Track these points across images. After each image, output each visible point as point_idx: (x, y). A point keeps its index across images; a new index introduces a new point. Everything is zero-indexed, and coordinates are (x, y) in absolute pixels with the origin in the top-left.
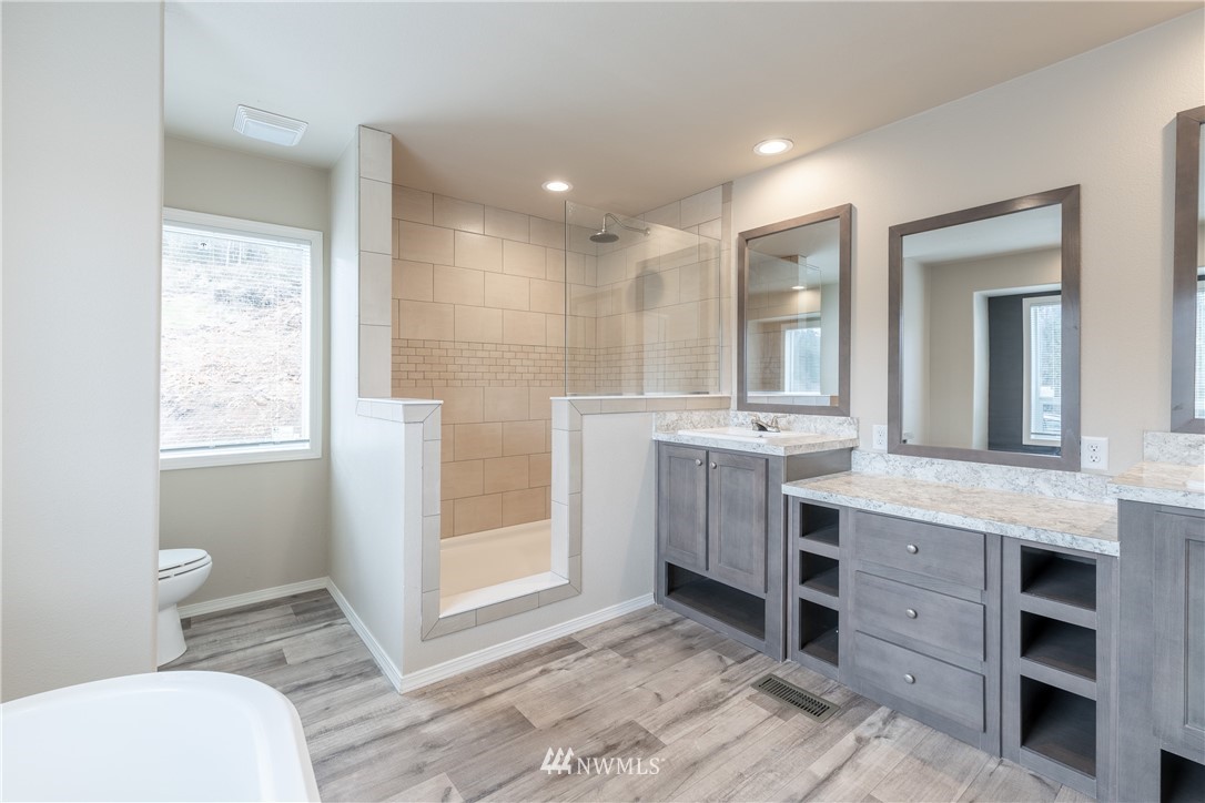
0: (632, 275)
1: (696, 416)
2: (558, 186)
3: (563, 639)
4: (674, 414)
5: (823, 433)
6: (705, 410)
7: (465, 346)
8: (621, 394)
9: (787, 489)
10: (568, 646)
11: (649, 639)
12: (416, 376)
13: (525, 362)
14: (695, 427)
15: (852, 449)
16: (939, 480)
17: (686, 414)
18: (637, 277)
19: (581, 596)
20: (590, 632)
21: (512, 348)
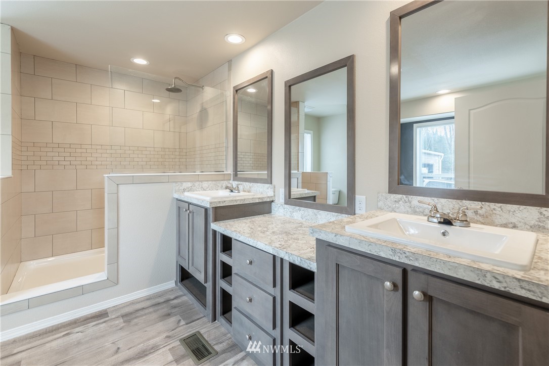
0: (198, 110)
1: (205, 184)
2: (140, 61)
3: (100, 312)
4: (189, 183)
5: (262, 193)
6: (212, 181)
7: (100, 147)
8: (195, 172)
9: (214, 226)
10: (101, 315)
11: (151, 310)
12: (64, 163)
13: (140, 156)
14: (204, 190)
15: (273, 201)
16: (303, 219)
17: (198, 183)
18: (200, 111)
19: (117, 286)
20: (121, 306)
21: (131, 148)
